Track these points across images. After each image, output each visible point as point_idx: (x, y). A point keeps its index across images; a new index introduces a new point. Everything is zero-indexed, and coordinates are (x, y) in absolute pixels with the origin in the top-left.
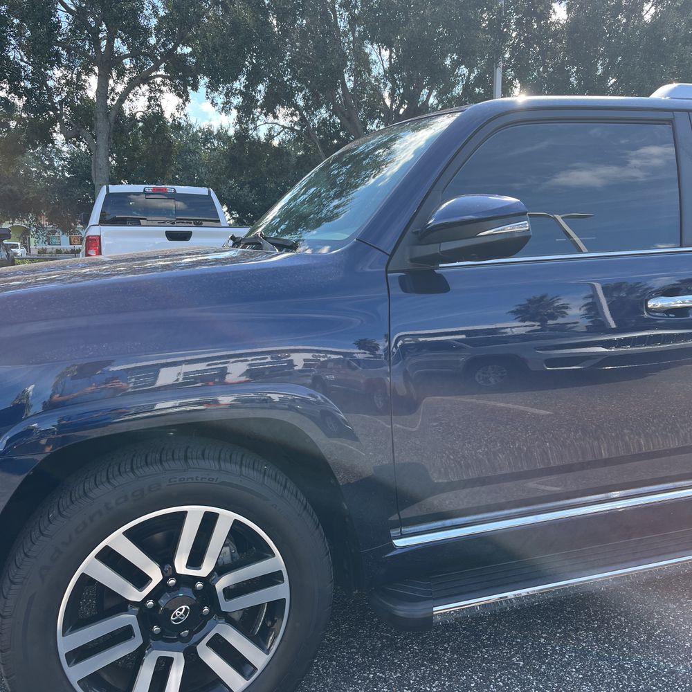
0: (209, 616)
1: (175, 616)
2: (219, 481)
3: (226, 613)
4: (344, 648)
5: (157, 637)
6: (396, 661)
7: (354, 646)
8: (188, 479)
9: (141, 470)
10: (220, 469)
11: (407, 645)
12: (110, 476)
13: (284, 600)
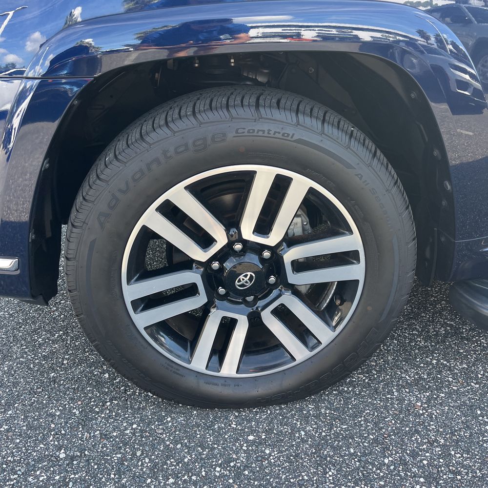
0: (275, 286)
1: (239, 281)
2: (295, 138)
3: (293, 285)
4: (406, 329)
5: (222, 298)
6: (462, 351)
7: (416, 328)
8: (259, 131)
9: (203, 115)
10: (298, 124)
11: (473, 337)
12: (169, 119)
13: (357, 281)
